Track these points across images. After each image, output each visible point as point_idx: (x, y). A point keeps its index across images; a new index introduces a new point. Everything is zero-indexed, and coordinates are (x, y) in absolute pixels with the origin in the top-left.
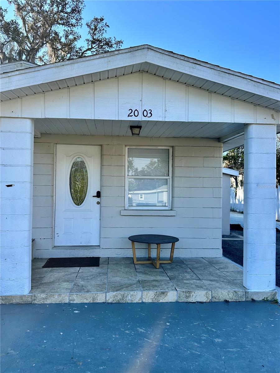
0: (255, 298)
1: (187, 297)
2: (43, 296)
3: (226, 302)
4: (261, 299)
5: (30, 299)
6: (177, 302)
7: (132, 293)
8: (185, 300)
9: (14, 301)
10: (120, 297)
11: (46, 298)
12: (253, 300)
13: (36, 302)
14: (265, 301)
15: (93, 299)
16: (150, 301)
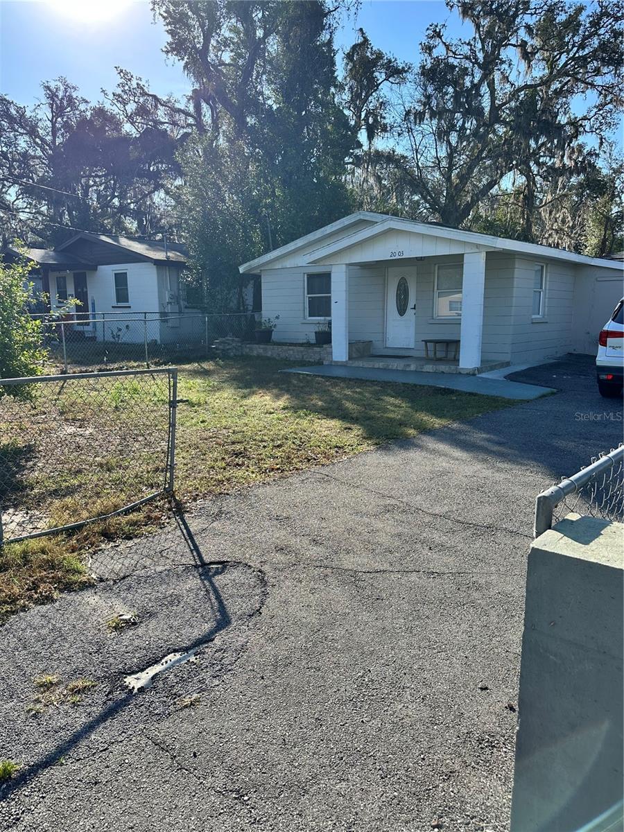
0: (462, 372)
1: (422, 369)
2: (351, 362)
3: (443, 372)
4: (465, 372)
6: (416, 371)
13: (350, 365)
14: (467, 373)
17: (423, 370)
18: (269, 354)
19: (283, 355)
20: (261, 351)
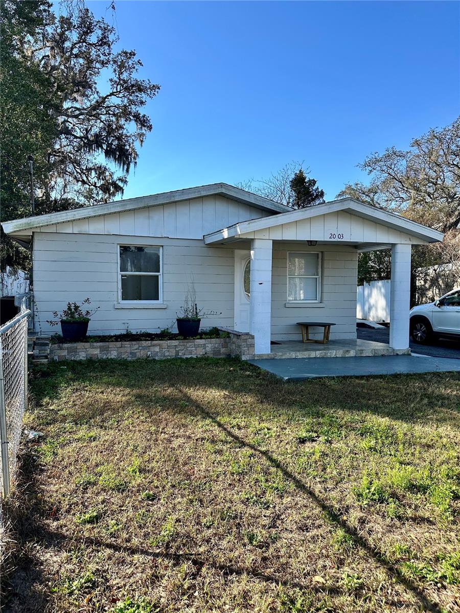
0: (399, 353)
1: (361, 353)
2: (280, 354)
3: (383, 355)
4: (401, 354)
5: (273, 356)
6: (355, 357)
7: (330, 351)
8: (360, 355)
9: (264, 358)
10: (323, 354)
11: (282, 355)
12: (397, 354)
13: (276, 358)
14: (404, 355)
15: (309, 355)
16: (341, 356)
17: (363, 355)
18: (113, 355)
19: (141, 354)
20: (97, 352)
